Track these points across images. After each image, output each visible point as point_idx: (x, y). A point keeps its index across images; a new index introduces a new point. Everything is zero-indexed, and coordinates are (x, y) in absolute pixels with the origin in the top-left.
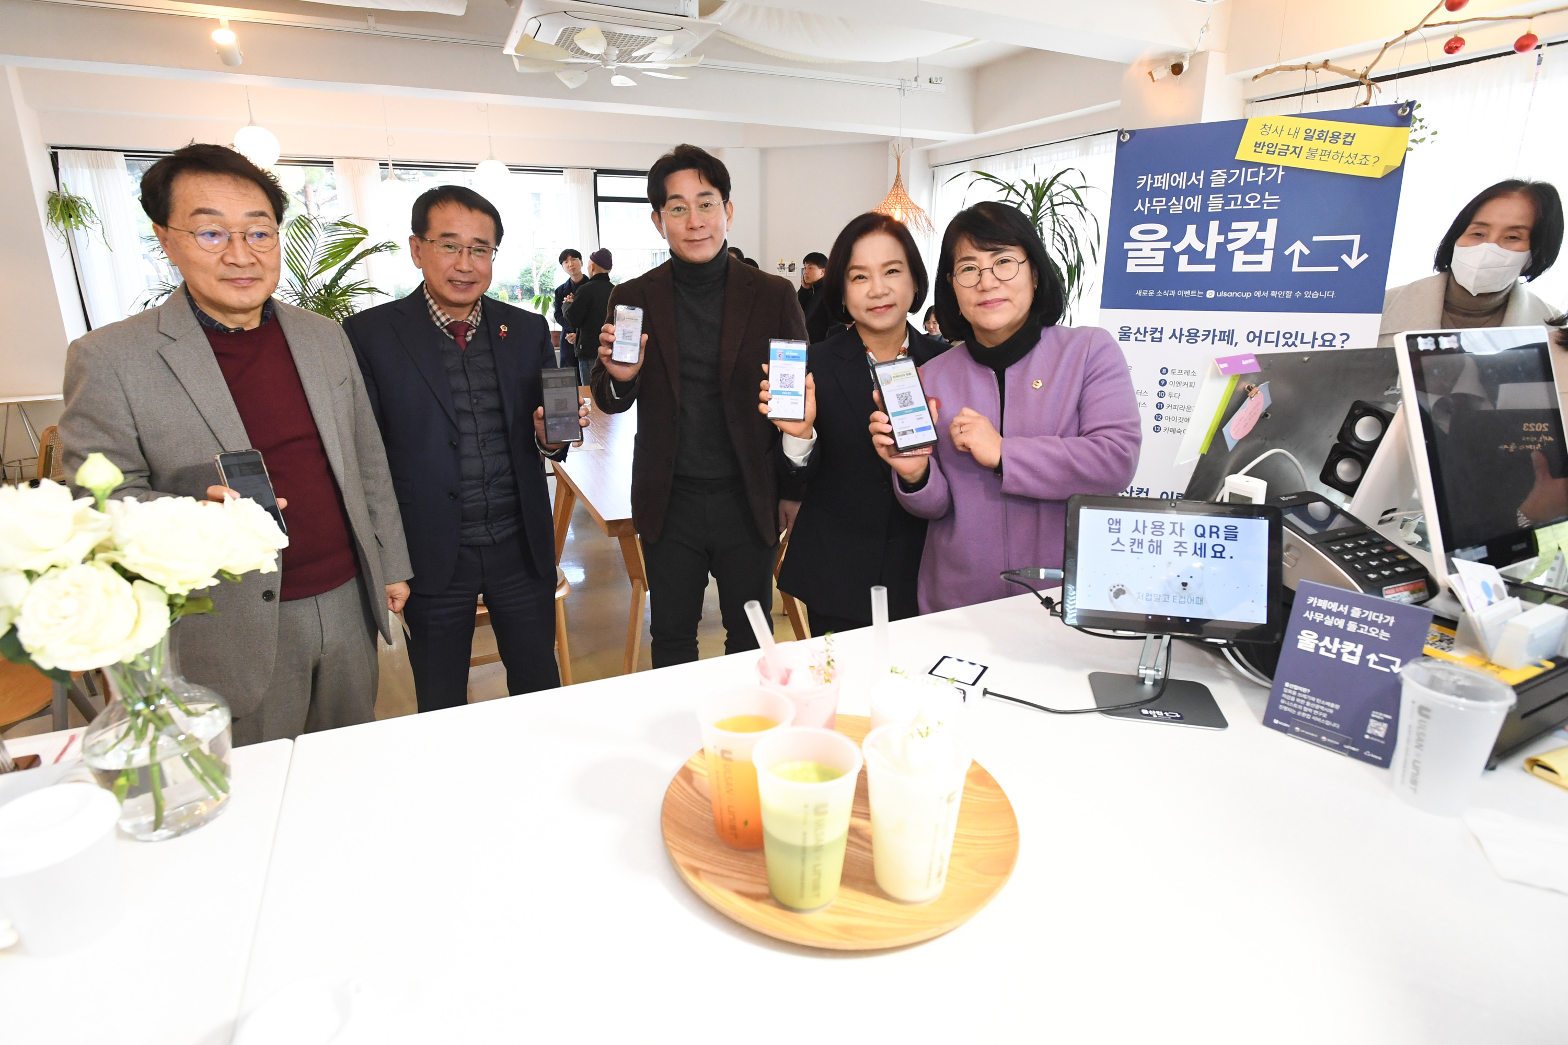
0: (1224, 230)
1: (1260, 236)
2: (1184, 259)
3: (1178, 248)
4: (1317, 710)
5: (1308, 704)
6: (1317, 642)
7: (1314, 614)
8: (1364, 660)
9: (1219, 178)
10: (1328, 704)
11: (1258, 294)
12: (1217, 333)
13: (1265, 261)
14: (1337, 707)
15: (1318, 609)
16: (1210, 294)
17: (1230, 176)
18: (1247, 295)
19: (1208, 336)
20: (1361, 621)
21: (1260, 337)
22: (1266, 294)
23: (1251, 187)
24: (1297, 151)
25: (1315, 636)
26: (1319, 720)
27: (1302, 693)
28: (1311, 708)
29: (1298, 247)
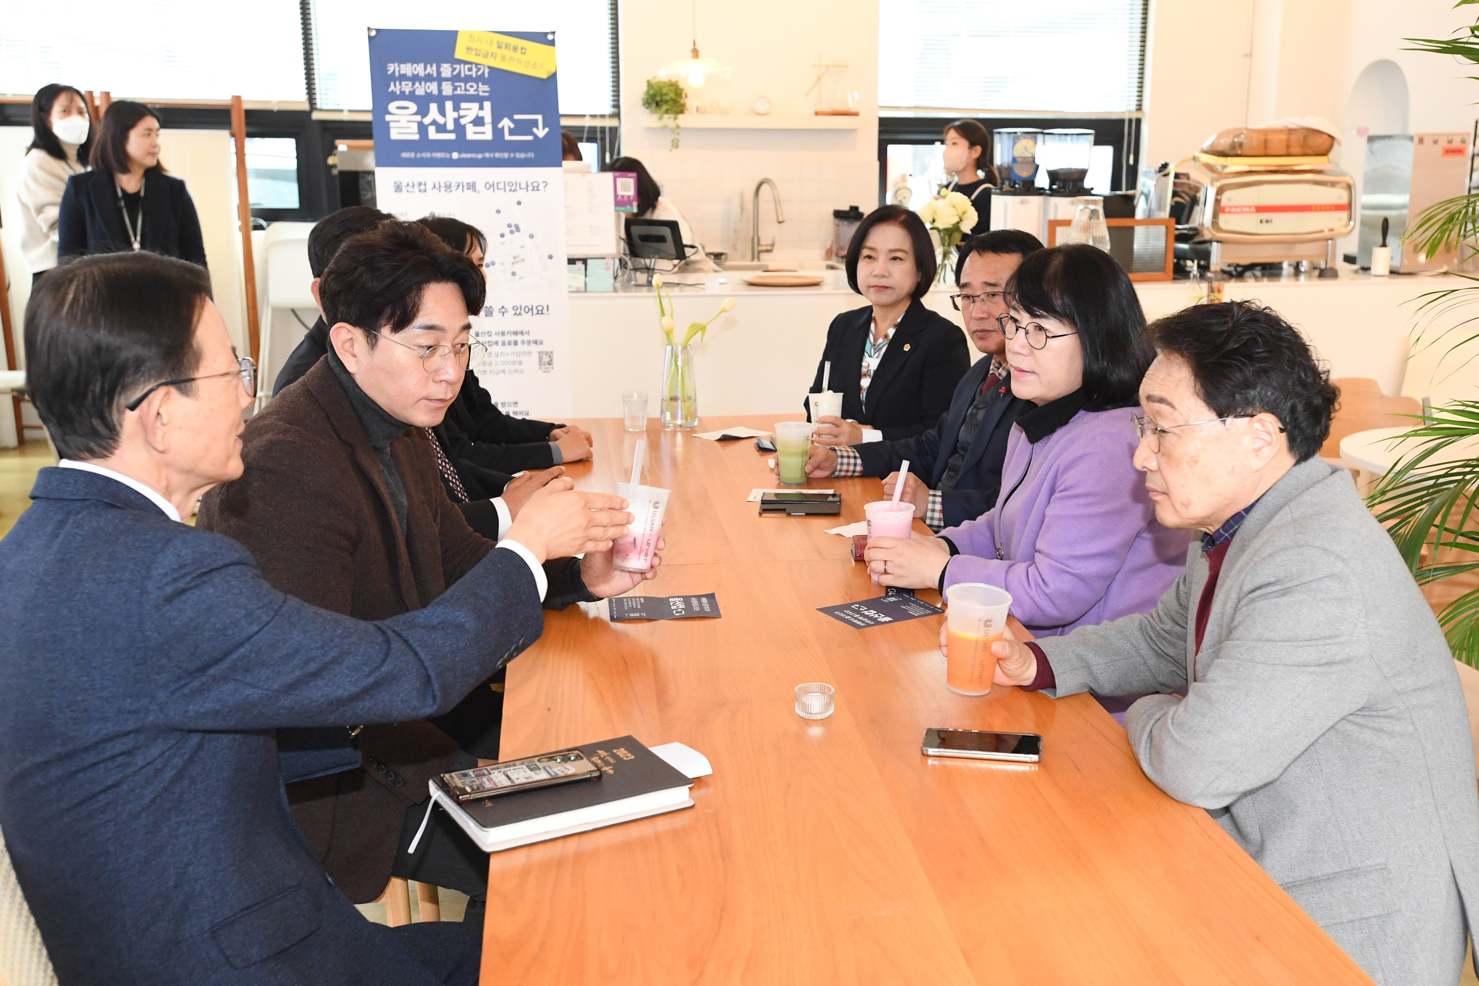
0: (456, 108)
1: (481, 114)
2: (432, 130)
3: (427, 121)
9: (446, 70)
11: (487, 155)
12: (465, 184)
13: (486, 133)
16: (455, 156)
17: (454, 69)
18: (480, 156)
19: (459, 186)
21: (493, 186)
22: (492, 155)
23: (468, 79)
24: (494, 55)
29: (506, 123)
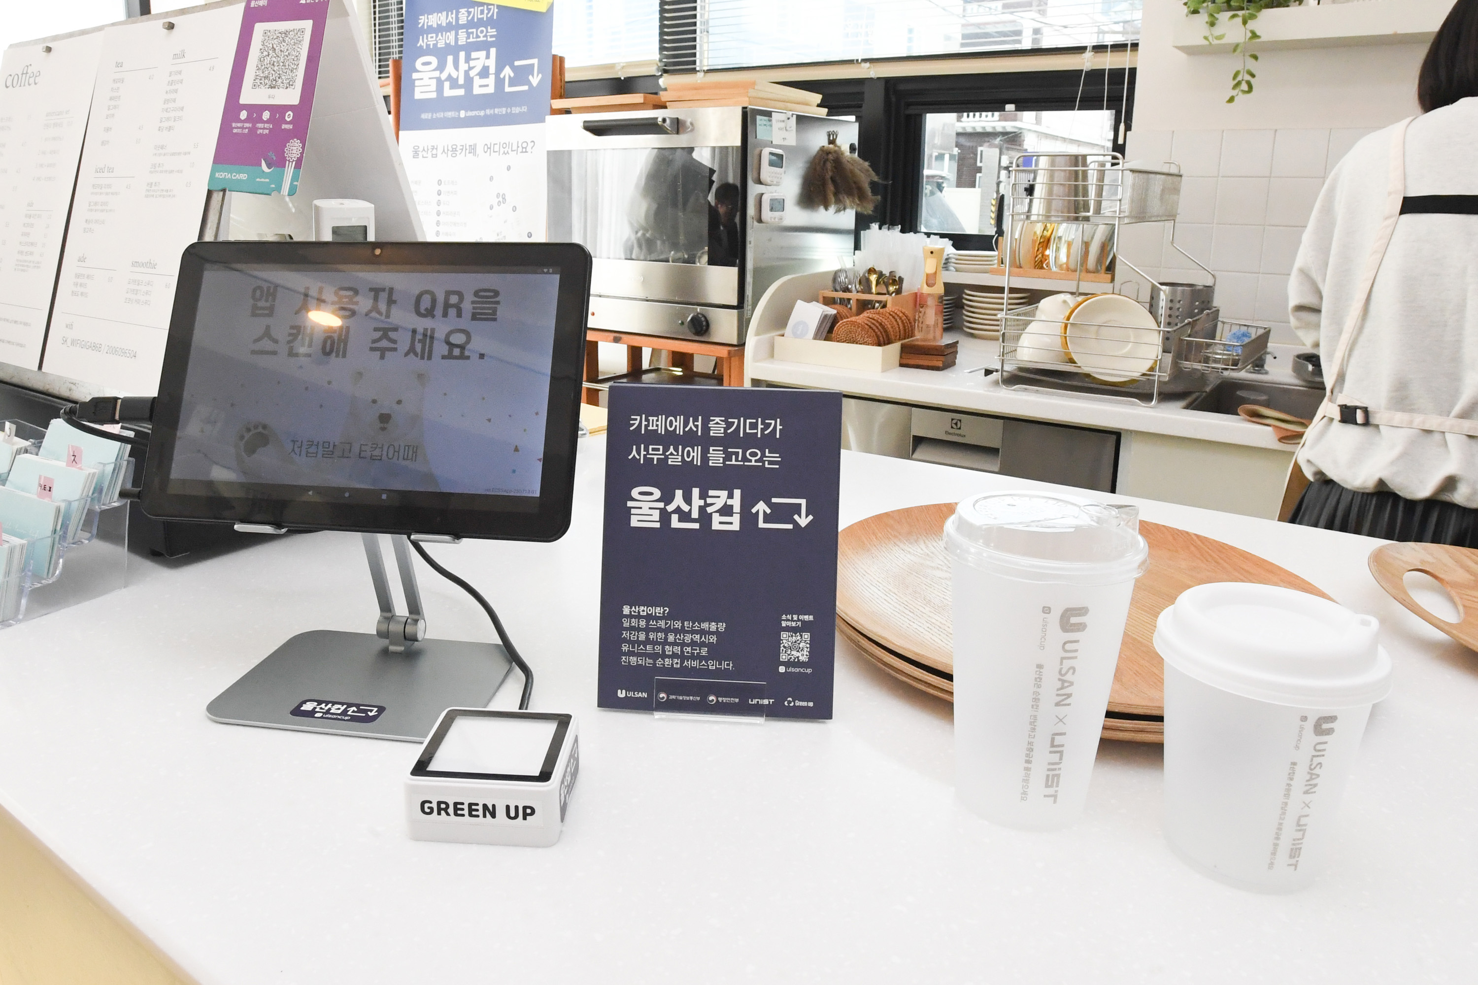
4: (688, 645)
5: (671, 638)
6: (661, 505)
7: (647, 449)
8: (748, 518)
10: (705, 626)
14: (722, 627)
15: (652, 437)
20: (728, 441)
25: (657, 493)
26: (695, 664)
27: (657, 618)
28: (677, 644)
